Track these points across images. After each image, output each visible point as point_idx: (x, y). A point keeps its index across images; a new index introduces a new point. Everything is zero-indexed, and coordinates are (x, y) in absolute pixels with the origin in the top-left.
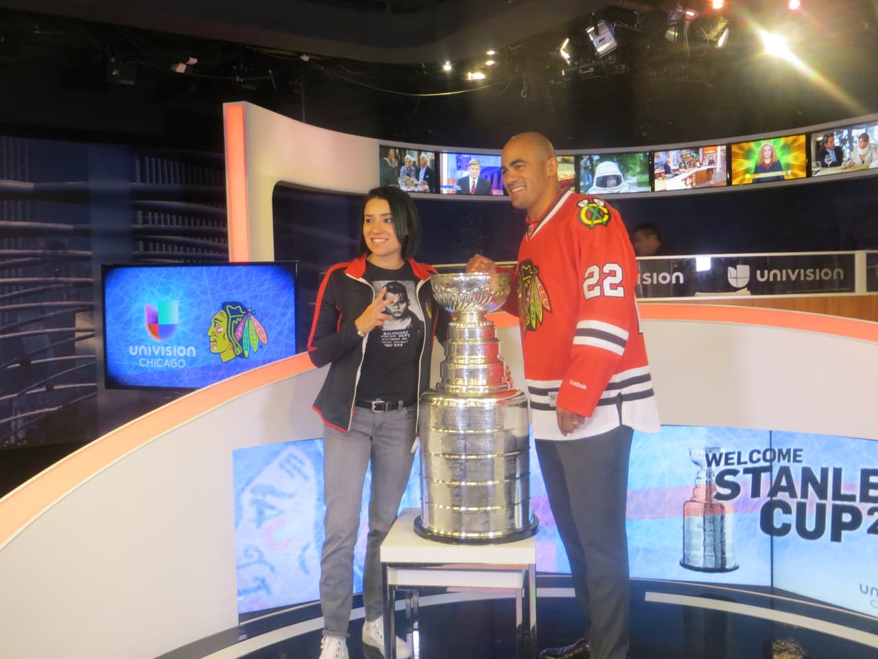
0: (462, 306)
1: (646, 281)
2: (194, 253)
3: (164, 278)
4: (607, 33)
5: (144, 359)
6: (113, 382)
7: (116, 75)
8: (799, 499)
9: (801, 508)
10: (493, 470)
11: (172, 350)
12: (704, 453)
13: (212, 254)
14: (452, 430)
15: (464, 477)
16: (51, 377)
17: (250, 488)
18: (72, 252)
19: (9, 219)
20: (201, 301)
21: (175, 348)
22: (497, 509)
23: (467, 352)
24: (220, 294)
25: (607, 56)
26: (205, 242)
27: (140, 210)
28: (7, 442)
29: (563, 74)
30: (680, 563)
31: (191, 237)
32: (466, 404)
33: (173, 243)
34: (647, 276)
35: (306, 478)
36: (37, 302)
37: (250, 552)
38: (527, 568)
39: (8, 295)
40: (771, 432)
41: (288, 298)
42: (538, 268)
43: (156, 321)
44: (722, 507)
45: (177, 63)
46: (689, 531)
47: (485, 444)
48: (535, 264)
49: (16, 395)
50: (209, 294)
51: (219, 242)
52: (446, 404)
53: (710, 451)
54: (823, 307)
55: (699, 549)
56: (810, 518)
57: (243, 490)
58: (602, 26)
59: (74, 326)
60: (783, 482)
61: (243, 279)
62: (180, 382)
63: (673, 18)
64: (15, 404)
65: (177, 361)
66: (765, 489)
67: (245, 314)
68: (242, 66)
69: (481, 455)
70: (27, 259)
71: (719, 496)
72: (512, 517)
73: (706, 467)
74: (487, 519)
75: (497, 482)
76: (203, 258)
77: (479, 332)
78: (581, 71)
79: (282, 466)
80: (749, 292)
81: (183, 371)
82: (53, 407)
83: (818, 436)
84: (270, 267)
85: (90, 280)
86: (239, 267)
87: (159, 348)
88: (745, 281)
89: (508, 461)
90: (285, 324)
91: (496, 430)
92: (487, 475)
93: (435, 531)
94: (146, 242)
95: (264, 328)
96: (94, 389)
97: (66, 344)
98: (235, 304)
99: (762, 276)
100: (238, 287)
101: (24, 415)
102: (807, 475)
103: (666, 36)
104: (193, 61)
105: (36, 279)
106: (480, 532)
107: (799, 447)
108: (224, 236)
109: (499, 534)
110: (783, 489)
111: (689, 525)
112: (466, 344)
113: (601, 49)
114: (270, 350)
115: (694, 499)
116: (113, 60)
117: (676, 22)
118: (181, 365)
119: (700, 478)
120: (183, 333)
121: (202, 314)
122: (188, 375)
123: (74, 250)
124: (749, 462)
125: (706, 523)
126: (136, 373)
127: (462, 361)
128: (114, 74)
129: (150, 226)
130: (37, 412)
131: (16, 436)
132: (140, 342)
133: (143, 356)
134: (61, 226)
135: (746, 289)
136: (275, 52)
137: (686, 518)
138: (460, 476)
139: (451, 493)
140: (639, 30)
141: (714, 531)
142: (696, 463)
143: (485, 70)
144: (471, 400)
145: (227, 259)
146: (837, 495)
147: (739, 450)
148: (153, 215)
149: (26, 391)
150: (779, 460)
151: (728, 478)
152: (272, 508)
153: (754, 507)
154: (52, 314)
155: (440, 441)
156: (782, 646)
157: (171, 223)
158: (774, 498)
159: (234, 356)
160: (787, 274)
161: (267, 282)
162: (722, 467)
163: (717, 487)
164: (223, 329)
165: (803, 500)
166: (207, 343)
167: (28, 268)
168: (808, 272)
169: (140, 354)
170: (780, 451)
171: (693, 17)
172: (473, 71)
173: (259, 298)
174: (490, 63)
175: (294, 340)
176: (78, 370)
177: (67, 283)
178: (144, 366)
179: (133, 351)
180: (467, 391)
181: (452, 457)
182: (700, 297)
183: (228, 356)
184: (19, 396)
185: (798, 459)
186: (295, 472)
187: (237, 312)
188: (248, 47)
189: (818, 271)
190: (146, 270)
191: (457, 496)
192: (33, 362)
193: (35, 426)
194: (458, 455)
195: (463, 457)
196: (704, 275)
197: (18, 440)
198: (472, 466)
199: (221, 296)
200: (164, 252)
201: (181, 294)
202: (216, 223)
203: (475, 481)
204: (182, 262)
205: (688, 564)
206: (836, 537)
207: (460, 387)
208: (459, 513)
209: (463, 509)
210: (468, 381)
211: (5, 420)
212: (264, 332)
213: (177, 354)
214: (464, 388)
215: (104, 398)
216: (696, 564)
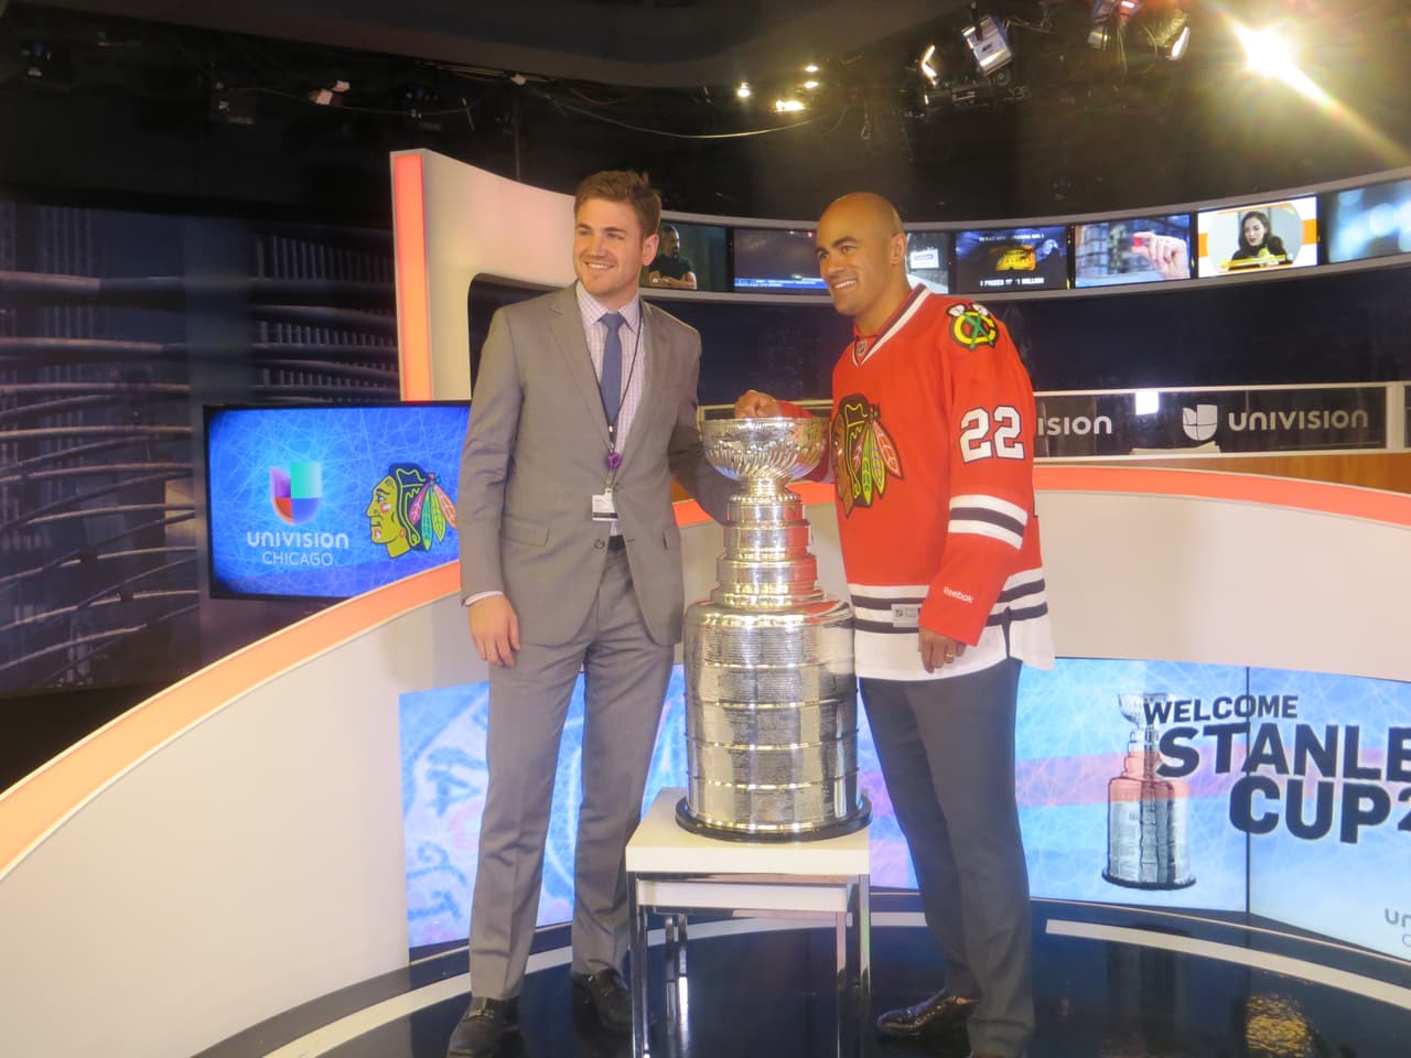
0: (750, 470)
1: (1053, 430)
2: (348, 387)
3: (299, 427)
4: (995, 37)
5: (269, 553)
6: (222, 588)
7: (225, 109)
8: (1292, 775)
9: (1295, 790)
10: (799, 727)
11: (312, 538)
12: (1141, 702)
13: (376, 388)
14: (734, 663)
15: (752, 738)
16: (128, 581)
17: (427, 752)
18: (159, 386)
19: (63, 335)
20: (357, 462)
21: (317, 535)
22: (807, 788)
23: (758, 542)
24: (386, 451)
25: (998, 71)
26: (364, 369)
27: (263, 320)
28: (61, 680)
29: (927, 102)
30: (1103, 875)
31: (343, 362)
32: (756, 623)
33: (316, 372)
34: (1055, 423)
36: (106, 463)
37: (428, 853)
38: (856, 882)
39: (61, 452)
40: (1248, 669)
42: (877, 408)
43: (288, 495)
44: (1170, 787)
45: (319, 89)
46: (1116, 824)
47: (787, 685)
48: (871, 402)
49: (74, 608)
50: (369, 450)
51: (388, 369)
52: (725, 623)
53: (1152, 700)
54: (1335, 472)
55: (1133, 853)
56: (1309, 805)
57: (416, 756)
58: (988, 25)
59: (163, 501)
60: (1266, 749)
61: (422, 428)
62: (326, 587)
63: (1101, 11)
64: (74, 622)
65: (320, 557)
66: (1238, 759)
67: (424, 483)
68: (420, 93)
69: (779, 703)
70: (90, 397)
71: (1165, 771)
72: (830, 799)
73: (1144, 725)
74: (789, 804)
75: (805, 745)
76: (362, 395)
77: (776, 510)
78: (954, 97)
79: (475, 719)
80: (1218, 447)
81: (330, 570)
82: (132, 627)
83: (1322, 676)
84: (463, 408)
85: (188, 429)
86: (416, 409)
87: (292, 535)
88: (1210, 431)
89: (823, 712)
91: (804, 665)
92: (790, 734)
93: (709, 821)
94: (274, 369)
95: (454, 503)
96: (195, 598)
97: (152, 529)
98: (409, 467)
99: (1238, 422)
100: (414, 440)
101: (87, 638)
102: (1305, 737)
103: (1090, 41)
104: (343, 86)
105: (103, 428)
106: (777, 823)
107: (1292, 694)
108: (392, 360)
109: (808, 826)
110: (1267, 760)
111: (1116, 816)
112: (756, 529)
113: (986, 62)
115: (1125, 775)
116: (219, 86)
117: (1105, 19)
118: (327, 561)
119: (1135, 742)
120: (331, 512)
121: (359, 481)
122: (337, 577)
123: (163, 382)
124: (1212, 717)
125: (1144, 812)
126: (257, 574)
127: (750, 557)
128: (221, 107)
129: (279, 344)
130: (108, 634)
131: (76, 672)
132: (263, 526)
133: (268, 548)
134: (144, 346)
135: (1213, 443)
136: (472, 70)
137: (1112, 804)
138: (747, 735)
139: (734, 763)
140: (1046, 32)
141: (1156, 824)
142: (1129, 718)
143: (803, 96)
144: (765, 617)
145: (398, 396)
146: (1351, 769)
147: (1197, 698)
148: (284, 327)
149: (92, 601)
150: (1260, 714)
151: (1179, 741)
152: (462, 784)
153: (1221, 787)
154: (128, 482)
155: (716, 682)
156: (1260, 1005)
157: (313, 340)
158: (1252, 774)
159: (408, 548)
160: (1278, 420)
161: (458, 432)
162: (1171, 724)
163: (1162, 756)
164: (390, 506)
165: (1298, 777)
166: (365, 527)
167: (92, 411)
168: (1311, 415)
169: (264, 544)
170: (1263, 700)
171: (1132, 9)
172: (785, 97)
173: (446, 456)
174: (811, 85)
176: (168, 569)
177: (152, 434)
178: (270, 563)
179: (253, 540)
180: (758, 603)
181: (735, 706)
182: (1139, 455)
183: (399, 547)
184: (79, 609)
185: (1290, 711)
187: (412, 479)
188: (431, 64)
189: (1326, 413)
190: (272, 412)
191: (743, 767)
192: (100, 557)
193: (105, 656)
194: (744, 703)
195: (752, 706)
196: (1144, 421)
197: (79, 677)
198: (766, 720)
199: (388, 454)
200: (302, 386)
201: (325, 450)
202: (382, 340)
203: (769, 744)
204: (330, 400)
205: (1116, 876)
206: (1349, 835)
207: (747, 597)
208: (746, 792)
209: (752, 787)
210: (761, 587)
211: (59, 646)
212: (454, 510)
213: (320, 545)
214: (754, 599)
215: (209, 612)
216: (1128, 876)
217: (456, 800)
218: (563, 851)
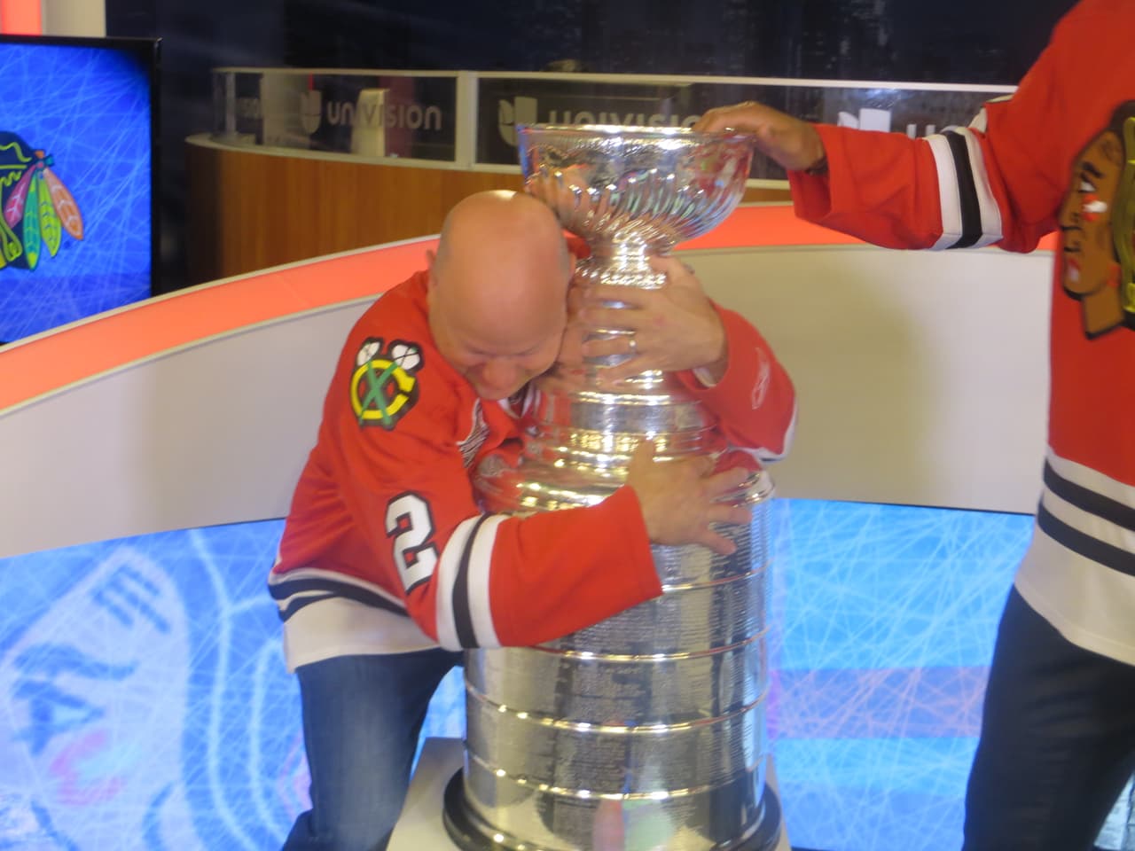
17: (14, 653)
35: (163, 626)
41: (135, 129)
61: (26, 78)
67: (29, 165)
79: (98, 597)
84: (92, 51)
90: (126, 193)
95: (76, 199)
114: (89, 253)
152: (73, 702)
159: (4, 264)
161: (82, 89)
173: (62, 125)
175: (147, 233)
186: (135, 614)
187: (10, 157)
212: (75, 209)
216: (1106, 842)
217: (64, 728)
218: (239, 802)
